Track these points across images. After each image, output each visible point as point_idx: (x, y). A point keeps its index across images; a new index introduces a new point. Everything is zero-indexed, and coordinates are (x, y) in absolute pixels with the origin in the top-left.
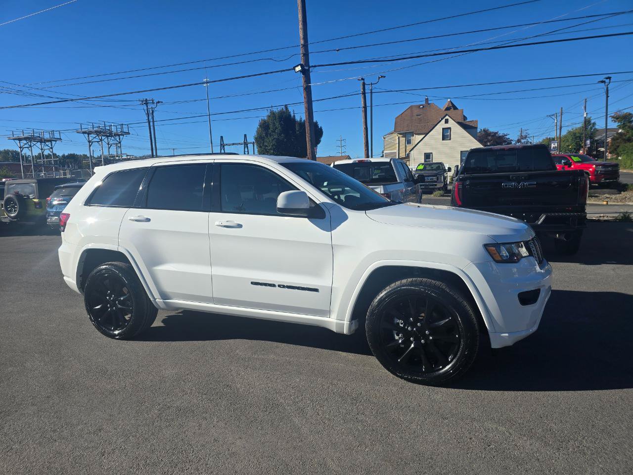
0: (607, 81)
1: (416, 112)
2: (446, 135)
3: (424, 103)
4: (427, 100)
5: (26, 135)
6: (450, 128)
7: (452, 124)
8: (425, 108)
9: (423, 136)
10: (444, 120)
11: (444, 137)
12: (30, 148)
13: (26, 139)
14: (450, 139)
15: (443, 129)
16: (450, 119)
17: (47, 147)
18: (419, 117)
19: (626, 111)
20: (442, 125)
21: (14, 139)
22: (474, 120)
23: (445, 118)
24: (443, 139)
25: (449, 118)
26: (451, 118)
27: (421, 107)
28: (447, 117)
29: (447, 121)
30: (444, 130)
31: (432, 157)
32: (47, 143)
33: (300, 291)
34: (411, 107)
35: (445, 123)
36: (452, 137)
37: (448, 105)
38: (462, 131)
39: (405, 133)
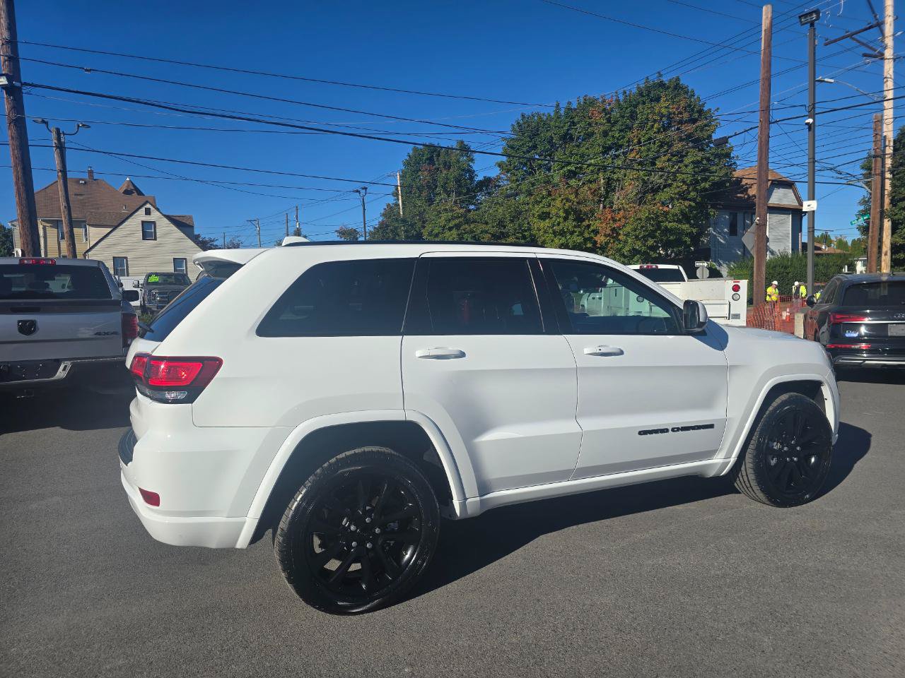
0: (363, 192)
1: (73, 188)
2: (148, 231)
4: (91, 173)
6: (154, 223)
7: (156, 215)
8: (89, 185)
9: (109, 230)
10: (143, 209)
11: (146, 236)
14: (155, 239)
15: (143, 222)
16: (153, 209)
18: (81, 198)
20: (141, 216)
23: (146, 207)
25: (151, 207)
26: (155, 208)
27: (81, 182)
28: (148, 206)
29: (148, 212)
30: (145, 224)
31: (127, 264)
33: (696, 431)
35: (146, 214)
36: (158, 234)
37: (127, 187)
38: (174, 228)
39: (57, 221)
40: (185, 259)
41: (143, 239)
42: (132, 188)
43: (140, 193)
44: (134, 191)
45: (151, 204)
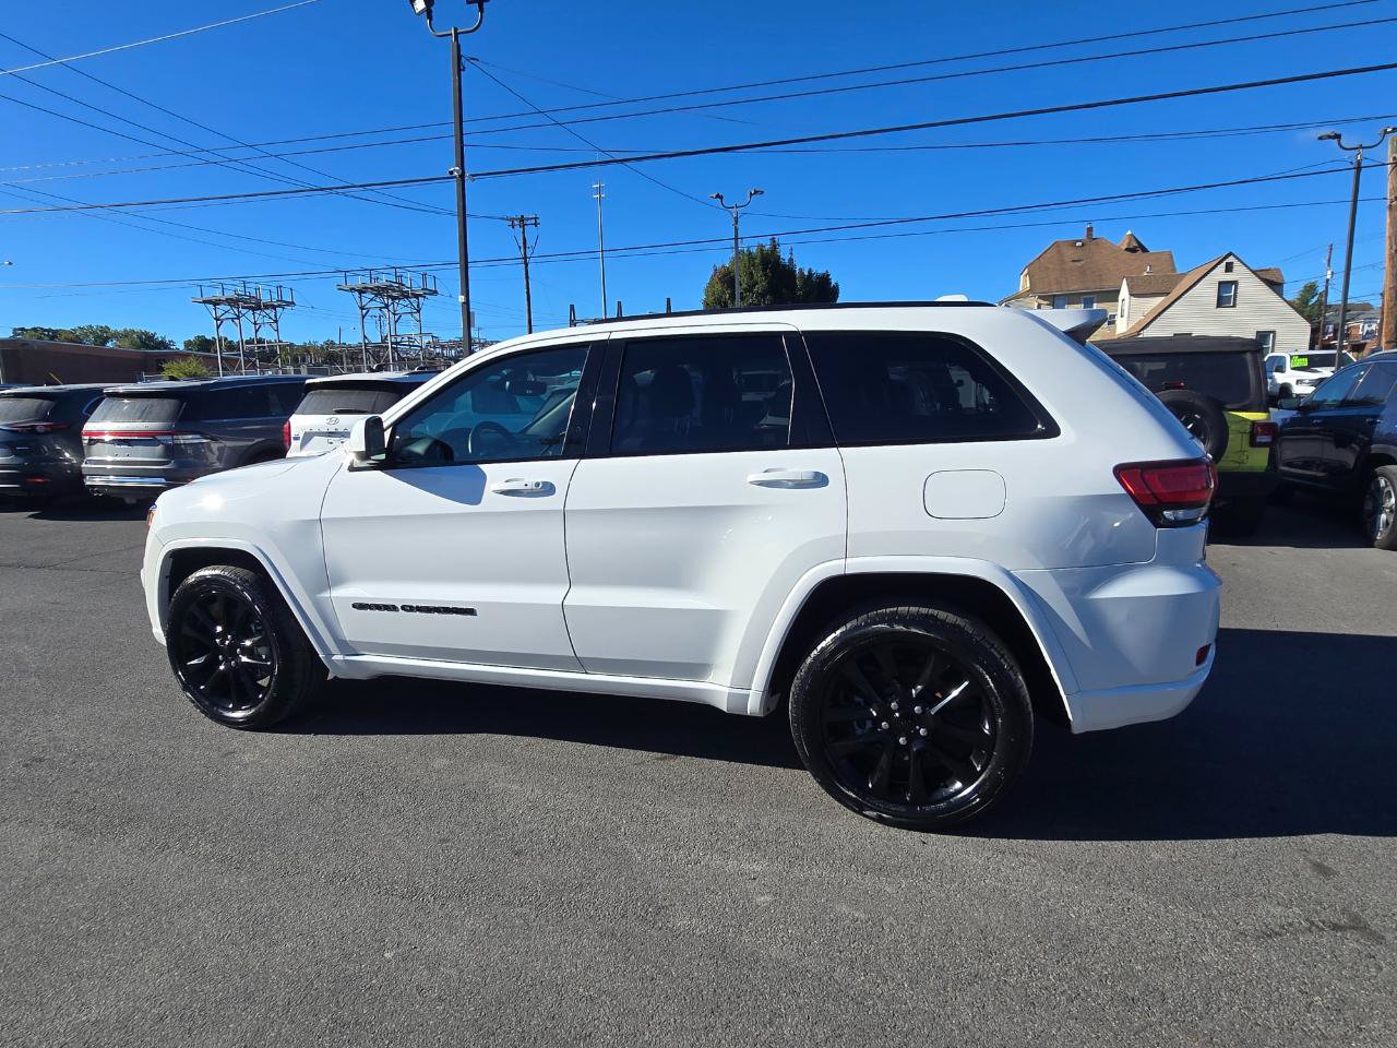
1: (1069, 253)
2: (1226, 296)
3: (1083, 236)
5: (230, 294)
6: (1235, 283)
7: (1239, 273)
8: (1086, 247)
10: (1224, 264)
11: (1221, 302)
12: (237, 321)
13: (230, 302)
14: (1234, 306)
15: (1220, 283)
16: (1236, 263)
17: (267, 320)
20: (1220, 274)
21: (204, 302)
22: (1273, 267)
23: (1227, 260)
25: (1235, 261)
26: (1239, 260)
27: (1079, 244)
28: (1231, 259)
29: (1229, 268)
30: (1223, 286)
32: (268, 311)
34: (1056, 244)
35: (1226, 271)
36: (1239, 300)
37: (1129, 243)
38: (1264, 288)
39: (1054, 296)
40: (1274, 332)
41: (1218, 307)
42: (1136, 245)
43: (1145, 250)
44: (1137, 248)
45: (1235, 256)
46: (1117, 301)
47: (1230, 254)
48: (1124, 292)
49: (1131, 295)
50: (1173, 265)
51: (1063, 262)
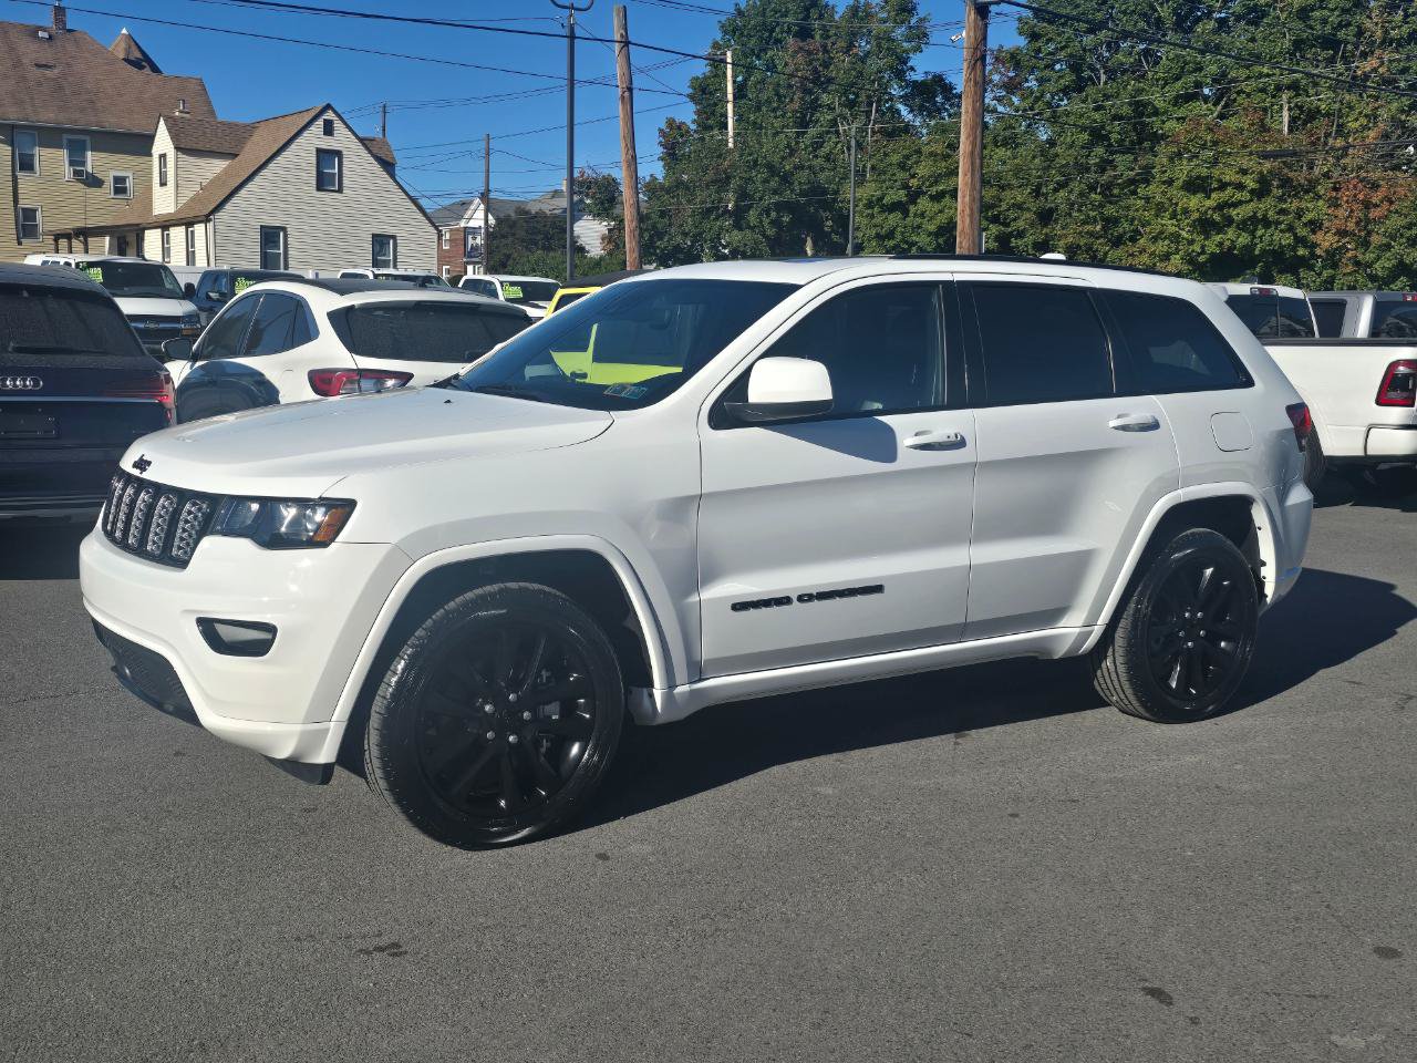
1: (27, 49)
2: (328, 174)
4: (60, 12)
6: (339, 154)
7: (342, 140)
8: (58, 42)
10: (320, 122)
11: (323, 182)
14: (340, 191)
15: (319, 151)
16: (338, 124)
19: (605, 172)
20: (314, 138)
23: (325, 117)
24: (320, 187)
25: (335, 119)
26: (343, 121)
27: (43, 35)
28: (330, 115)
29: (329, 129)
30: (322, 156)
31: (285, 241)
35: (325, 134)
36: (346, 182)
37: (128, 51)
38: (377, 168)
39: (13, 127)
40: (394, 237)
41: (319, 189)
42: (139, 55)
43: (155, 69)
44: (142, 62)
45: (335, 112)
46: (150, 155)
47: (328, 107)
48: (163, 142)
49: (178, 149)
50: (209, 103)
51: (17, 64)
